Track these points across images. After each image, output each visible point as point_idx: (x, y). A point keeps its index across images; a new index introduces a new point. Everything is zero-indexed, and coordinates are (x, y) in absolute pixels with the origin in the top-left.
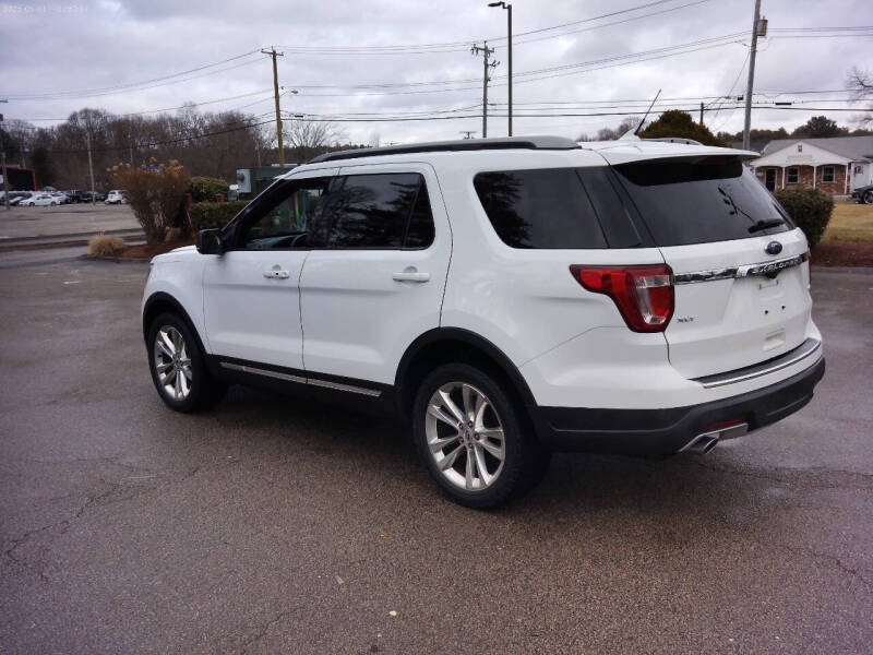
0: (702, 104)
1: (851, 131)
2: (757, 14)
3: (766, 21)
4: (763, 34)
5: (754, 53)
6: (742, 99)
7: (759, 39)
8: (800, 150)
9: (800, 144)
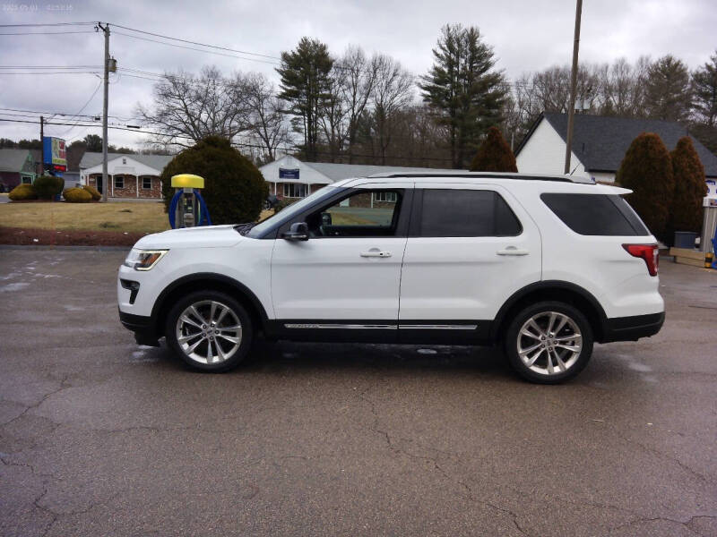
0: (42, 118)
1: (117, 149)
2: (107, 54)
3: (115, 61)
4: (114, 69)
5: (107, 84)
6: (98, 119)
7: (110, 73)
8: (124, 163)
9: (125, 157)
